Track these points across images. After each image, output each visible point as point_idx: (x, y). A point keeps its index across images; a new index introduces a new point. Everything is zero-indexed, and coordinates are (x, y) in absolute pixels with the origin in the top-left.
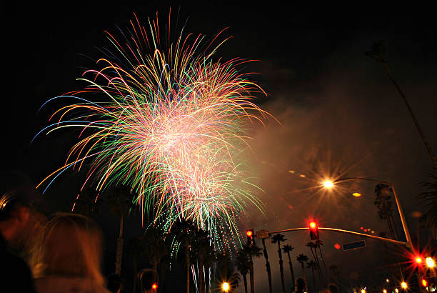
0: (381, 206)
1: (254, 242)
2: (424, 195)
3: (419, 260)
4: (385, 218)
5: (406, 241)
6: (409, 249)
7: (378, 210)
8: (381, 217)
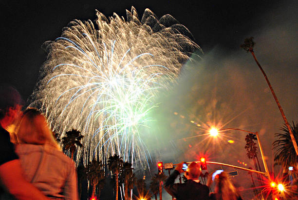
0: (249, 149)
1: (163, 171)
2: (278, 142)
3: (273, 185)
4: (252, 158)
5: (265, 172)
6: (267, 177)
7: (247, 152)
8: (249, 157)
